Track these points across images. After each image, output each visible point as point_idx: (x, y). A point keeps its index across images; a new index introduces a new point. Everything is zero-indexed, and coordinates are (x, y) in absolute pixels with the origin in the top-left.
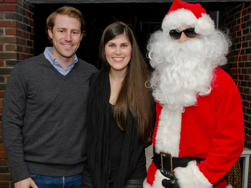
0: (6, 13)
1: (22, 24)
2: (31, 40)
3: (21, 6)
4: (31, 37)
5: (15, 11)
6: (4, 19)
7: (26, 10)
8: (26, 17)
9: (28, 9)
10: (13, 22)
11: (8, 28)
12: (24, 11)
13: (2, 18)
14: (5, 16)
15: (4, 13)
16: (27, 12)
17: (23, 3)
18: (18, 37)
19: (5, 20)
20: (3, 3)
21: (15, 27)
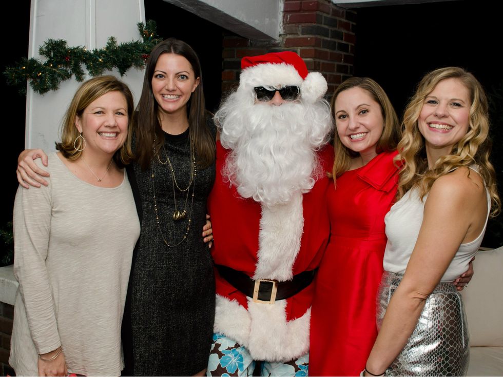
0: (302, 26)
1: (327, 41)
2: (346, 64)
3: (328, 14)
4: (347, 59)
5: (315, 23)
6: (299, 35)
7: (338, 18)
8: (339, 30)
9: (342, 17)
10: (311, 38)
11: (303, 48)
12: (335, 20)
13: (297, 34)
14: (301, 30)
15: (300, 26)
16: (340, 22)
17: (333, 10)
18: (317, 60)
19: (301, 36)
20: (299, 11)
21: (313, 46)
